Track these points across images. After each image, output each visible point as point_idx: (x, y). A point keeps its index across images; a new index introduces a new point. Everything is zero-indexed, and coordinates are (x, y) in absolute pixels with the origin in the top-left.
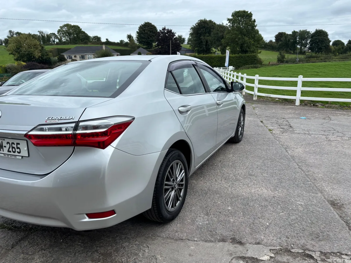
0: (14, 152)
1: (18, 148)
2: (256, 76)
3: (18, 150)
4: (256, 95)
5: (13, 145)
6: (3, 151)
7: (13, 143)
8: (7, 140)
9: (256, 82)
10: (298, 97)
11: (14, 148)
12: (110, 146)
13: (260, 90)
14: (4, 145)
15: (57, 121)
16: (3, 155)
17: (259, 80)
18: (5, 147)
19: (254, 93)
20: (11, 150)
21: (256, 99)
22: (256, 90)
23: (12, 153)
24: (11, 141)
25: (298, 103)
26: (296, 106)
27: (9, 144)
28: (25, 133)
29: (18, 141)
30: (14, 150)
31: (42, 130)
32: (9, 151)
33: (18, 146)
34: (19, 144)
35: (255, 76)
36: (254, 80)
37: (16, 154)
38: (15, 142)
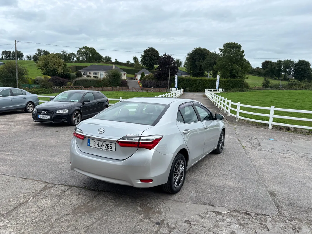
0: (108, 148)
1: (110, 147)
2: (239, 103)
3: (111, 148)
4: (238, 118)
5: (108, 145)
6: (102, 147)
7: (109, 144)
8: (105, 143)
9: (239, 108)
10: (271, 123)
11: (109, 146)
12: (153, 149)
13: (241, 114)
14: (103, 145)
16: (101, 149)
17: (241, 107)
18: (104, 146)
19: (237, 116)
20: (107, 147)
21: (238, 121)
22: (238, 114)
23: (107, 149)
24: (107, 143)
25: (270, 127)
26: (269, 129)
27: (106, 145)
28: (117, 140)
29: (111, 144)
30: (108, 147)
31: (124, 139)
32: (105, 148)
33: (111, 146)
34: (111, 145)
35: (237, 103)
36: (237, 106)
37: (109, 149)
38: (110, 144)
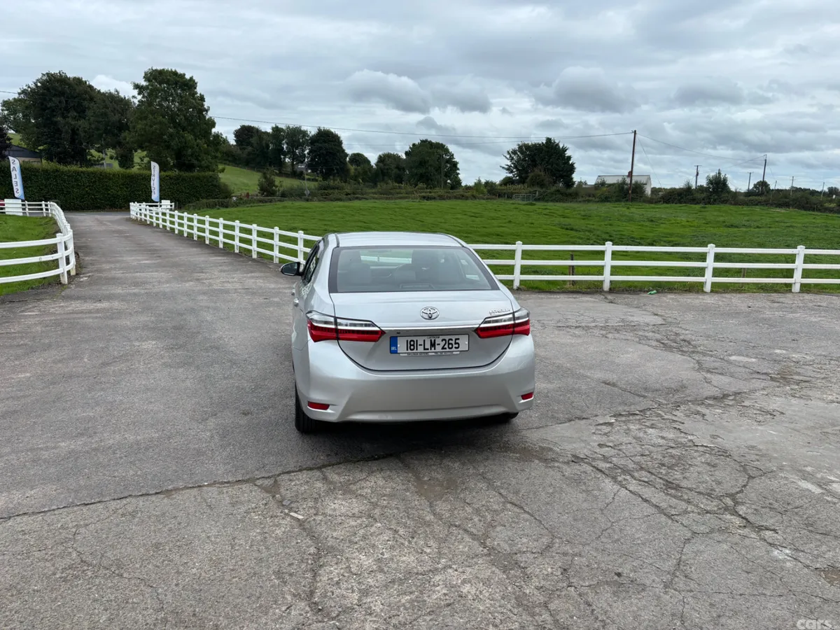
0: (451, 348)
1: (456, 343)
3: (457, 346)
5: (450, 342)
6: (435, 349)
7: (451, 339)
8: (442, 337)
11: (452, 344)
14: (437, 343)
15: (498, 314)
16: (433, 354)
20: (446, 346)
23: (448, 350)
24: (447, 338)
27: (443, 342)
28: (477, 326)
29: (457, 337)
30: (450, 346)
31: (489, 322)
32: (442, 349)
33: (457, 341)
34: (458, 339)
37: (454, 349)
38: (454, 338)
